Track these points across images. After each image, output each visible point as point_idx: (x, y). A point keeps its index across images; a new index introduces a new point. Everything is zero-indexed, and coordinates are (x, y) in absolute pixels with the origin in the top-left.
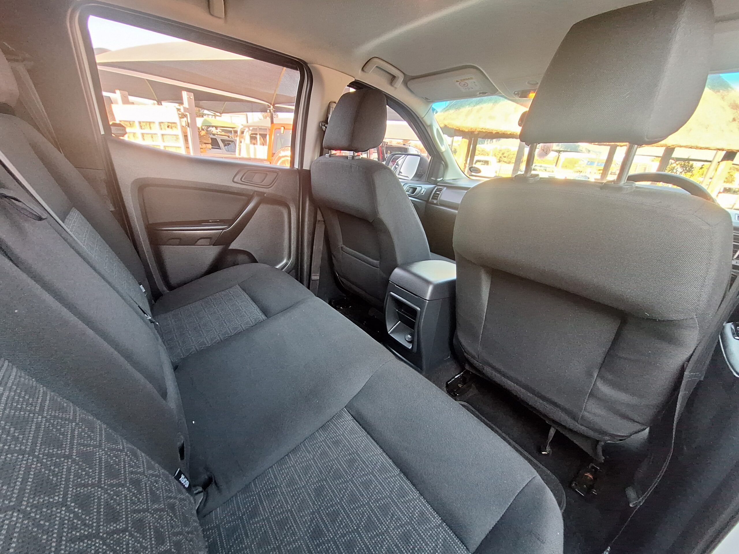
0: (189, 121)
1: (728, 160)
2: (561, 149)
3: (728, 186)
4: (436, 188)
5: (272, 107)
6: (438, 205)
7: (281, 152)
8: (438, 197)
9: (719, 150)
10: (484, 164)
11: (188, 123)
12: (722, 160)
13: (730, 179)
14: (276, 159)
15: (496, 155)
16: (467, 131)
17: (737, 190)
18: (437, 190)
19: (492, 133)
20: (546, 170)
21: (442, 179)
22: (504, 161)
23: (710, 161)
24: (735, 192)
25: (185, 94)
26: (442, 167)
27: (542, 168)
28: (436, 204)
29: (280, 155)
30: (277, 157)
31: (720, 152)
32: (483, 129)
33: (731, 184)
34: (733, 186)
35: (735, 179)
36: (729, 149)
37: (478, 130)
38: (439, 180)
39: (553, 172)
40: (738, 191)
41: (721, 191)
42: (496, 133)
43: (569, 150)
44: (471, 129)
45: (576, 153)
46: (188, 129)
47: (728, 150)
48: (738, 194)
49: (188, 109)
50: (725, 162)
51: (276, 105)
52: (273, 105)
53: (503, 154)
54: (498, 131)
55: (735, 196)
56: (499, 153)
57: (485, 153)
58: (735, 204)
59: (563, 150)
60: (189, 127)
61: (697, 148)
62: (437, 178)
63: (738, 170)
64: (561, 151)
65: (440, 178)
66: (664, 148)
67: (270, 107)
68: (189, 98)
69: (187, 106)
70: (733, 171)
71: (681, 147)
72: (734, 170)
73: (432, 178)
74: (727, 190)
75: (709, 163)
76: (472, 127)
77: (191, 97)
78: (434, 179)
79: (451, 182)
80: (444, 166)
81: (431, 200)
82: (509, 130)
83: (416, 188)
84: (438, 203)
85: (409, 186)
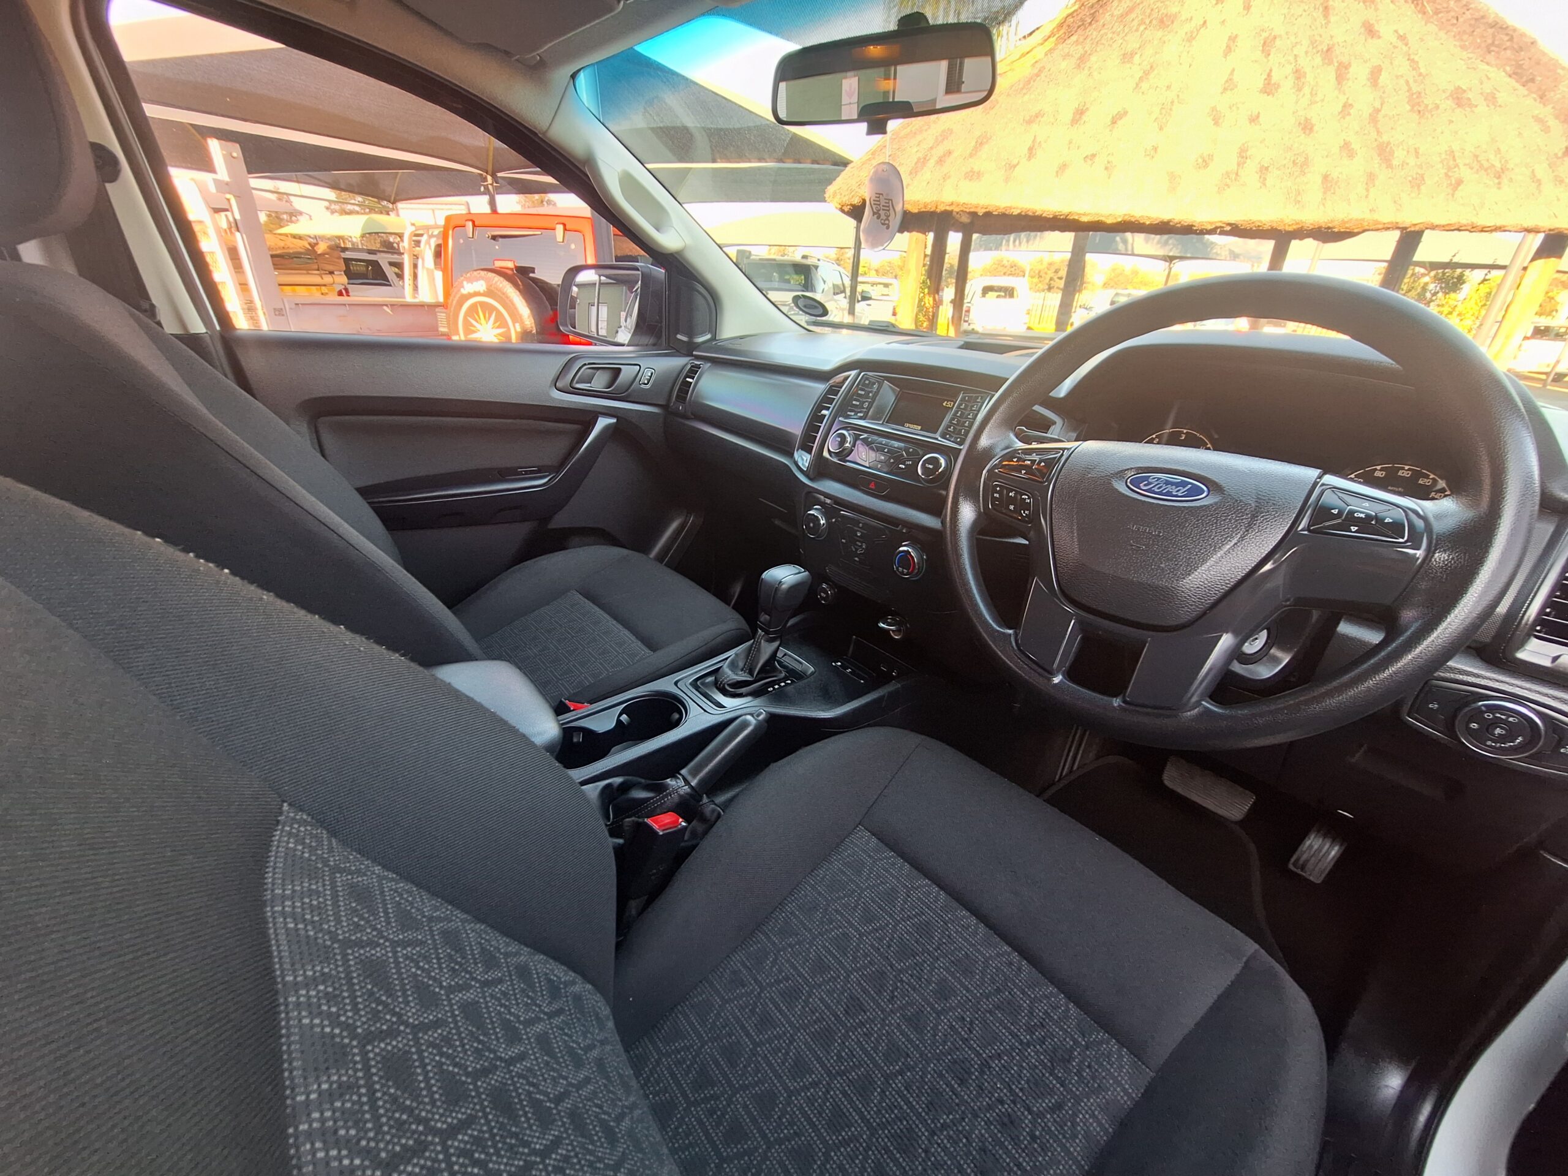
0: (238, 217)
1: (1549, 256)
2: (1172, 254)
3: (1544, 322)
4: (688, 367)
5: (489, 178)
6: (688, 418)
7: (465, 283)
8: (690, 394)
9: (1528, 231)
10: (1005, 297)
11: (235, 220)
12: (1533, 260)
13: (1547, 307)
14: (454, 302)
16: (916, 211)
17: (1563, 330)
18: (688, 370)
21: (709, 336)
23: (1504, 267)
24: (1559, 336)
25: (214, 146)
28: (685, 416)
29: (464, 291)
30: (458, 296)
31: (1531, 236)
33: (1549, 318)
34: (1556, 322)
35: (1558, 308)
36: (1552, 228)
38: (700, 340)
40: (1566, 333)
41: (1529, 334)
45: (1209, 261)
46: (238, 235)
47: (1550, 230)
48: (1565, 340)
49: (227, 184)
50: (1540, 262)
51: (499, 175)
52: (493, 175)
54: (990, 209)
55: (1559, 345)
58: (1558, 362)
60: (238, 230)
61: (1473, 229)
62: (691, 334)
63: (1567, 286)
64: (1174, 257)
66: (1396, 234)
67: (485, 180)
68: (229, 158)
69: (226, 178)
70: (1555, 289)
71: (1433, 227)
72: (1557, 286)
73: (679, 336)
74: (1540, 332)
75: (1502, 272)
76: (928, 200)
77: (235, 155)
78: (685, 339)
81: (674, 403)
82: (1014, 205)
83: (619, 370)
84: (689, 414)
85: (589, 364)
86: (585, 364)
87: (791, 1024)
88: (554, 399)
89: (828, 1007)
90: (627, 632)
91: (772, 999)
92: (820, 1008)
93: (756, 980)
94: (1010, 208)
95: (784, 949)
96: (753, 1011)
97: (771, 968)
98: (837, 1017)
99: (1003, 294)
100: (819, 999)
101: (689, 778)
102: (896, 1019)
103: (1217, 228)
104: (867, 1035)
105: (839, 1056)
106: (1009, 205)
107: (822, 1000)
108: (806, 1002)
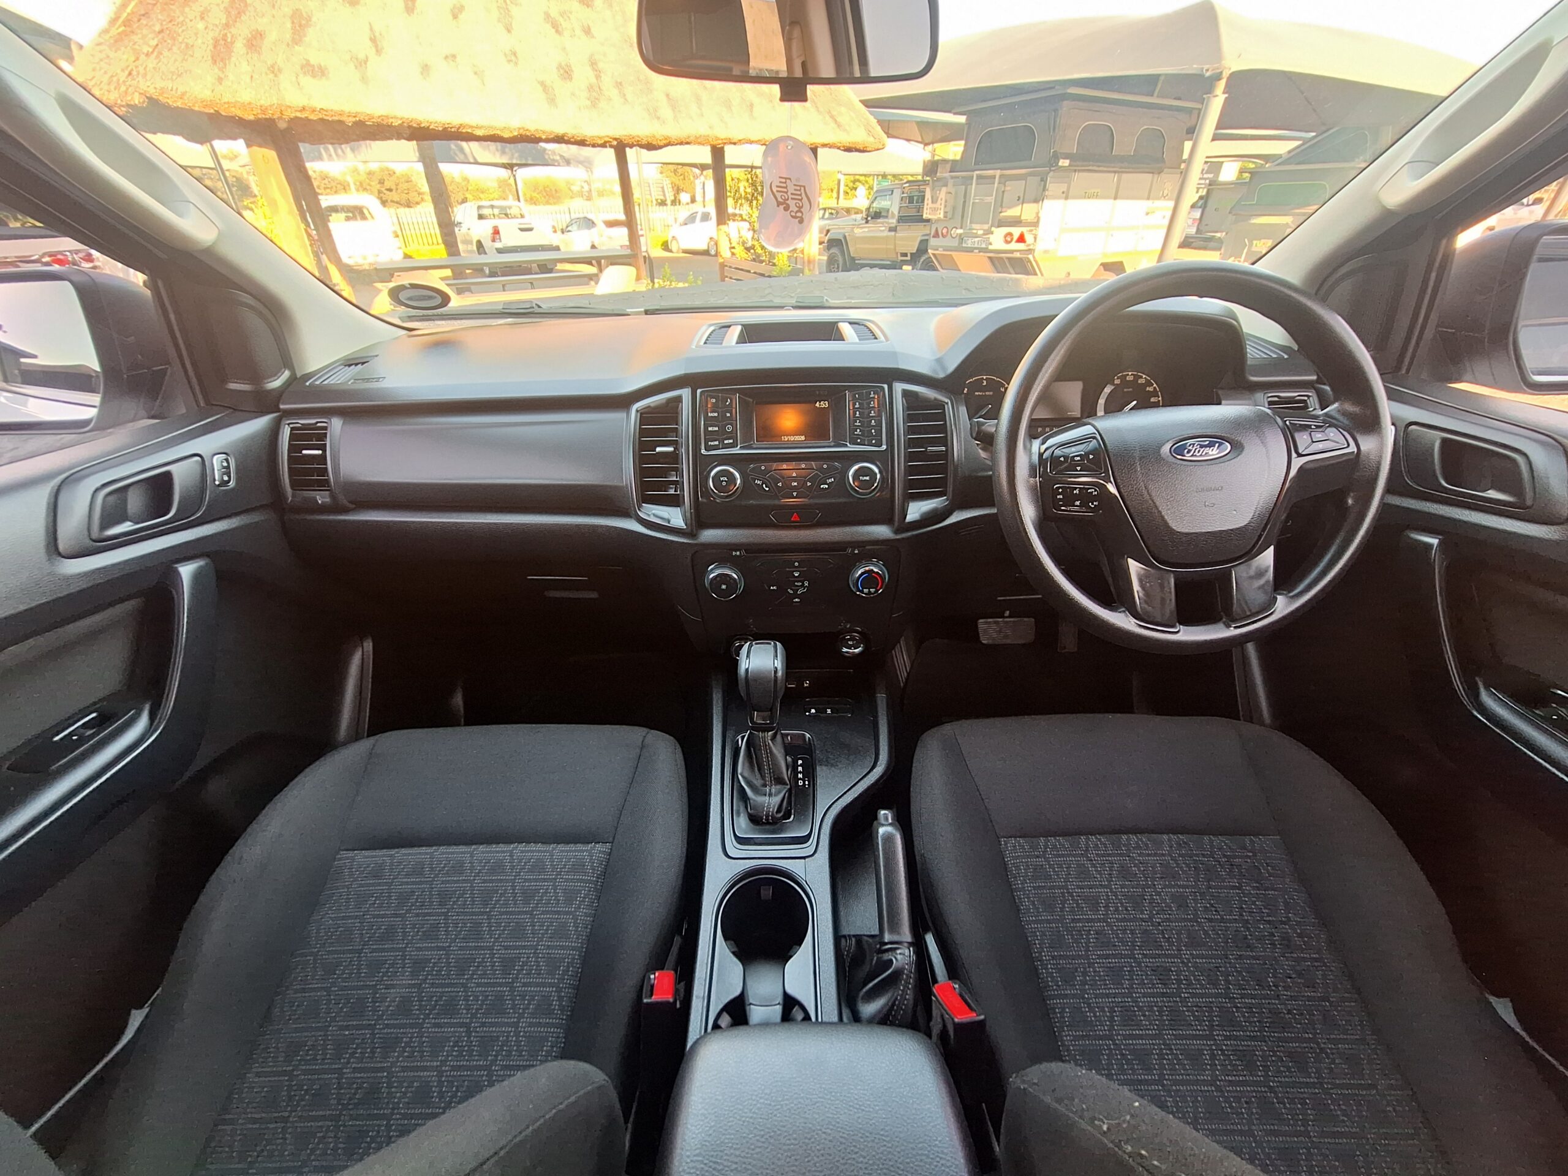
2: (514, 161)
4: (286, 432)
6: (345, 511)
8: (325, 471)
10: (354, 218)
15: (365, 185)
16: (251, 117)
18: (292, 437)
19: (341, 122)
20: (506, 215)
21: (287, 374)
22: (392, 201)
26: (253, 322)
27: (496, 211)
28: (336, 508)
32: (304, 109)
37: (293, 115)
38: (276, 384)
39: (522, 216)
42: (356, 123)
43: (530, 162)
44: (264, 110)
45: (545, 167)
53: (382, 182)
56: (370, 179)
57: (333, 184)
59: (518, 162)
62: (255, 379)
64: (517, 165)
65: (275, 374)
73: (233, 386)
78: (244, 386)
79: (342, 378)
80: (260, 314)
81: (293, 496)
82: (391, 113)
83: (168, 476)
84: (345, 502)
85: (105, 485)
86: (97, 490)
87: (1153, 1037)
88: (68, 579)
89: (1153, 995)
90: (533, 847)
91: (1126, 1037)
92: (1151, 1002)
93: (1101, 1038)
94: (387, 117)
95: (1084, 991)
96: (1128, 1062)
97: (1095, 1016)
98: (1163, 995)
99: (351, 215)
100: (1143, 997)
101: (896, 938)
102: (1186, 953)
103: (606, 142)
104: (1190, 984)
105: (1197, 1019)
106: (384, 114)
107: (1145, 995)
108: (1140, 1009)
